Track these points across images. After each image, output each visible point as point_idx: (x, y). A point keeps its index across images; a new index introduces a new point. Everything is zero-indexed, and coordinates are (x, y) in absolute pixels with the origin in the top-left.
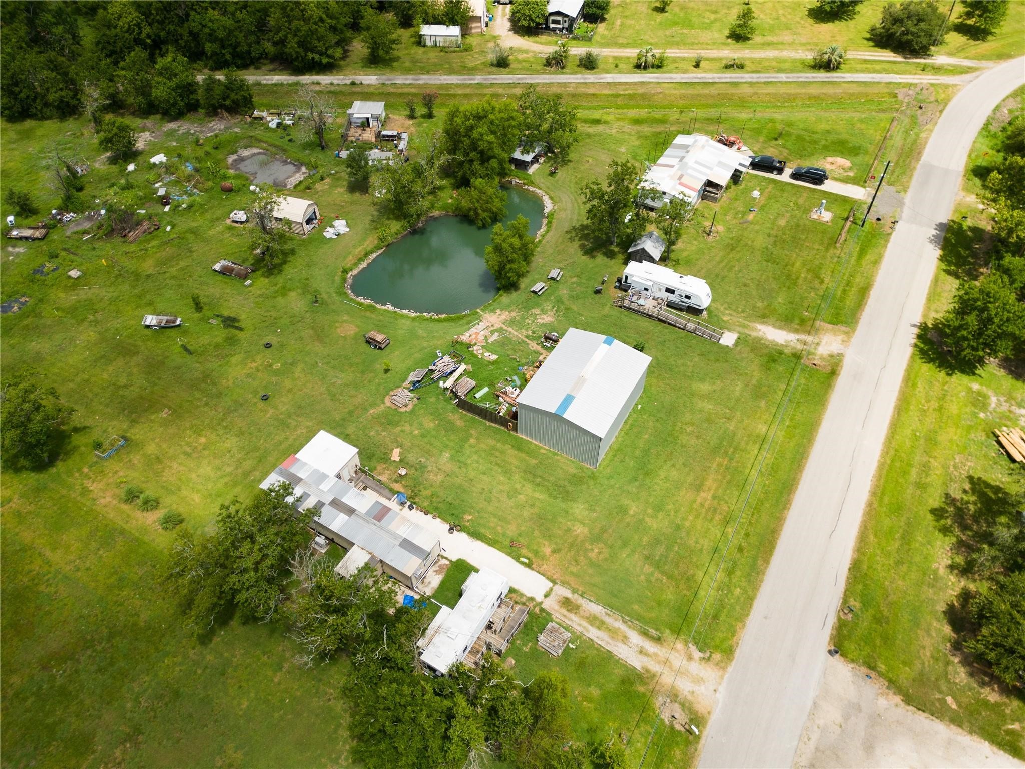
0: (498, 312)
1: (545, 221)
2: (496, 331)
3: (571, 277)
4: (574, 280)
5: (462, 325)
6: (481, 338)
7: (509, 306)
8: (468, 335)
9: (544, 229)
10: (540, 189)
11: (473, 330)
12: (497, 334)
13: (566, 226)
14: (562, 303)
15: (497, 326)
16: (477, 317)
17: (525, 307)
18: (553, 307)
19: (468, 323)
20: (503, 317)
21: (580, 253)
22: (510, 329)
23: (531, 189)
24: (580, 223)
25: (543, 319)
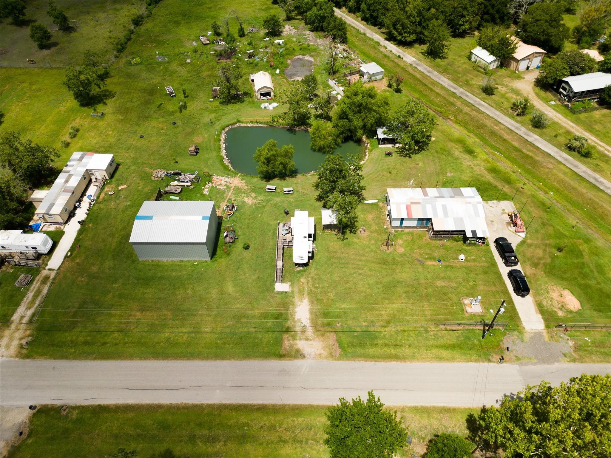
0: (244, 181)
2: (228, 186)
6: (219, 183)
7: (251, 183)
12: (225, 187)
15: (231, 185)
16: (234, 175)
17: (253, 189)
18: (261, 200)
19: (227, 174)
20: (240, 184)
22: (232, 191)
25: (249, 200)
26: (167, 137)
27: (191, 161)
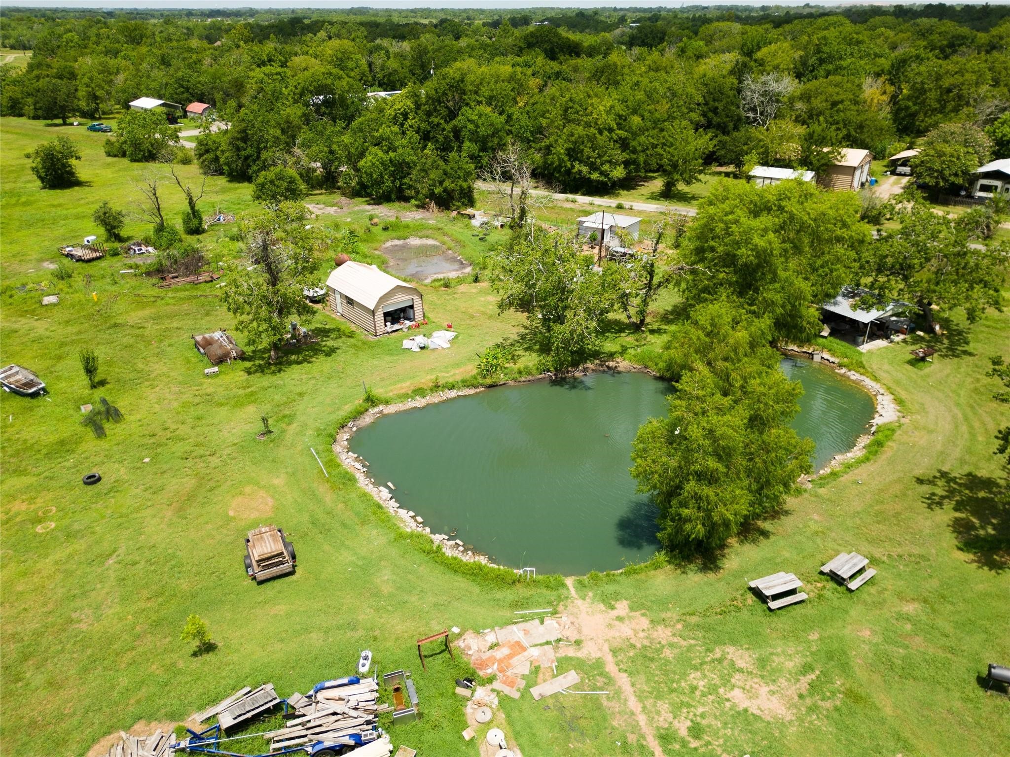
0: (622, 608)
1: (864, 440)
2: (579, 665)
3: (900, 596)
4: (910, 608)
5: (498, 603)
6: (520, 667)
7: (663, 603)
8: (491, 638)
9: (857, 452)
10: (876, 379)
11: (516, 633)
12: (572, 677)
13: (925, 467)
14: (845, 668)
15: (590, 651)
16: (552, 595)
17: (708, 629)
18: (807, 669)
19: (517, 605)
20: (626, 630)
21: (950, 539)
22: (623, 680)
23: (854, 376)
24: (966, 469)
25: (751, 694)
26: (80, 545)
27: (282, 608)
